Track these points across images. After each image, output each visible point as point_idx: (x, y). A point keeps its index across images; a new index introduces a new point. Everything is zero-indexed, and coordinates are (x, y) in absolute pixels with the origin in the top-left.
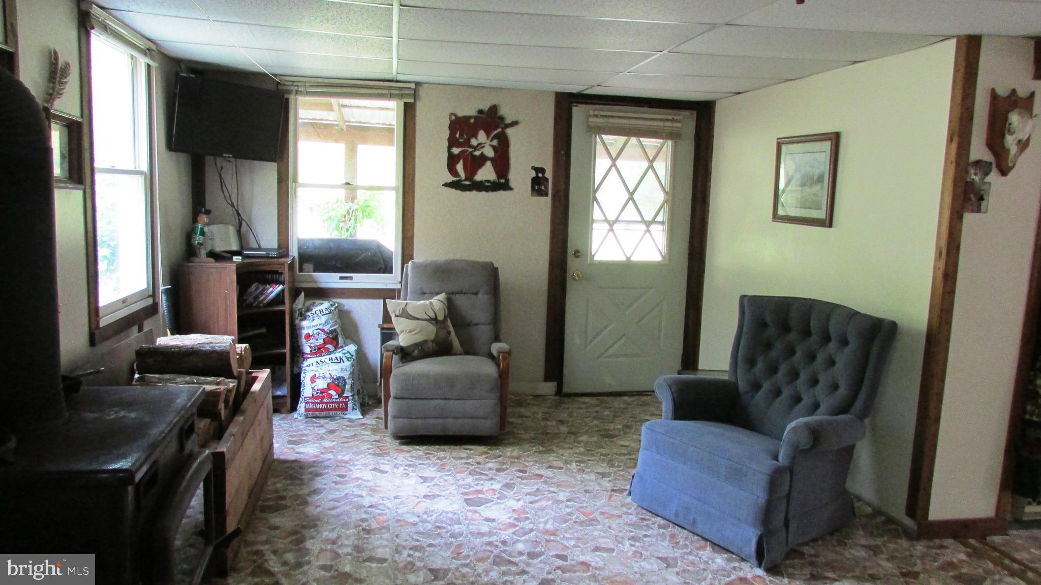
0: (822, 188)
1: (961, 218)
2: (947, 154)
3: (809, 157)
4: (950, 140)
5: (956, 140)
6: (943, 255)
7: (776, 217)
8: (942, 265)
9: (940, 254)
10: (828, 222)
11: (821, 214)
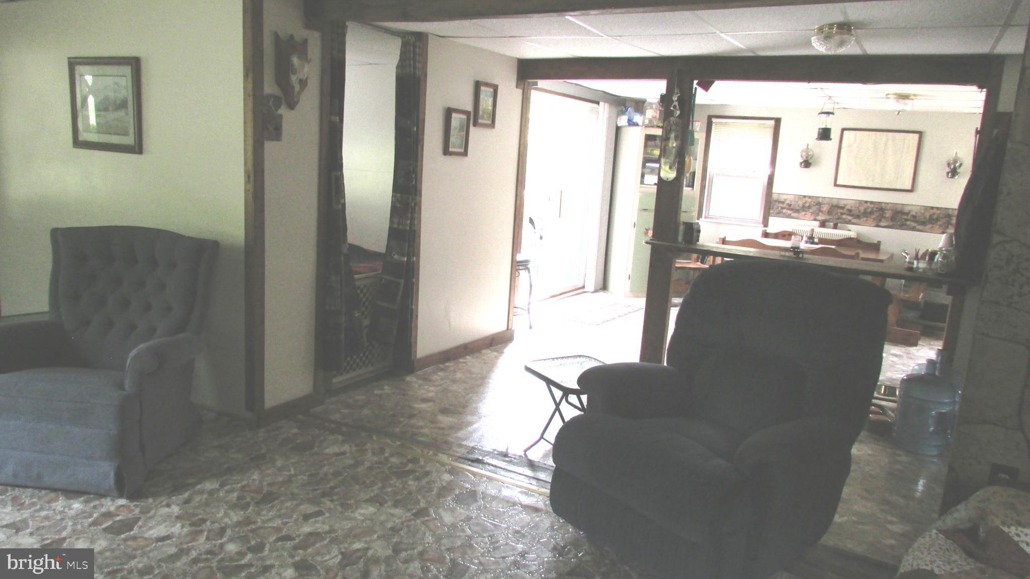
0: (127, 114)
1: (262, 145)
2: (245, 88)
3: (110, 81)
4: (246, 76)
5: (250, 75)
6: (251, 178)
7: (78, 143)
8: (250, 187)
9: (249, 177)
10: (137, 148)
11: (129, 140)
